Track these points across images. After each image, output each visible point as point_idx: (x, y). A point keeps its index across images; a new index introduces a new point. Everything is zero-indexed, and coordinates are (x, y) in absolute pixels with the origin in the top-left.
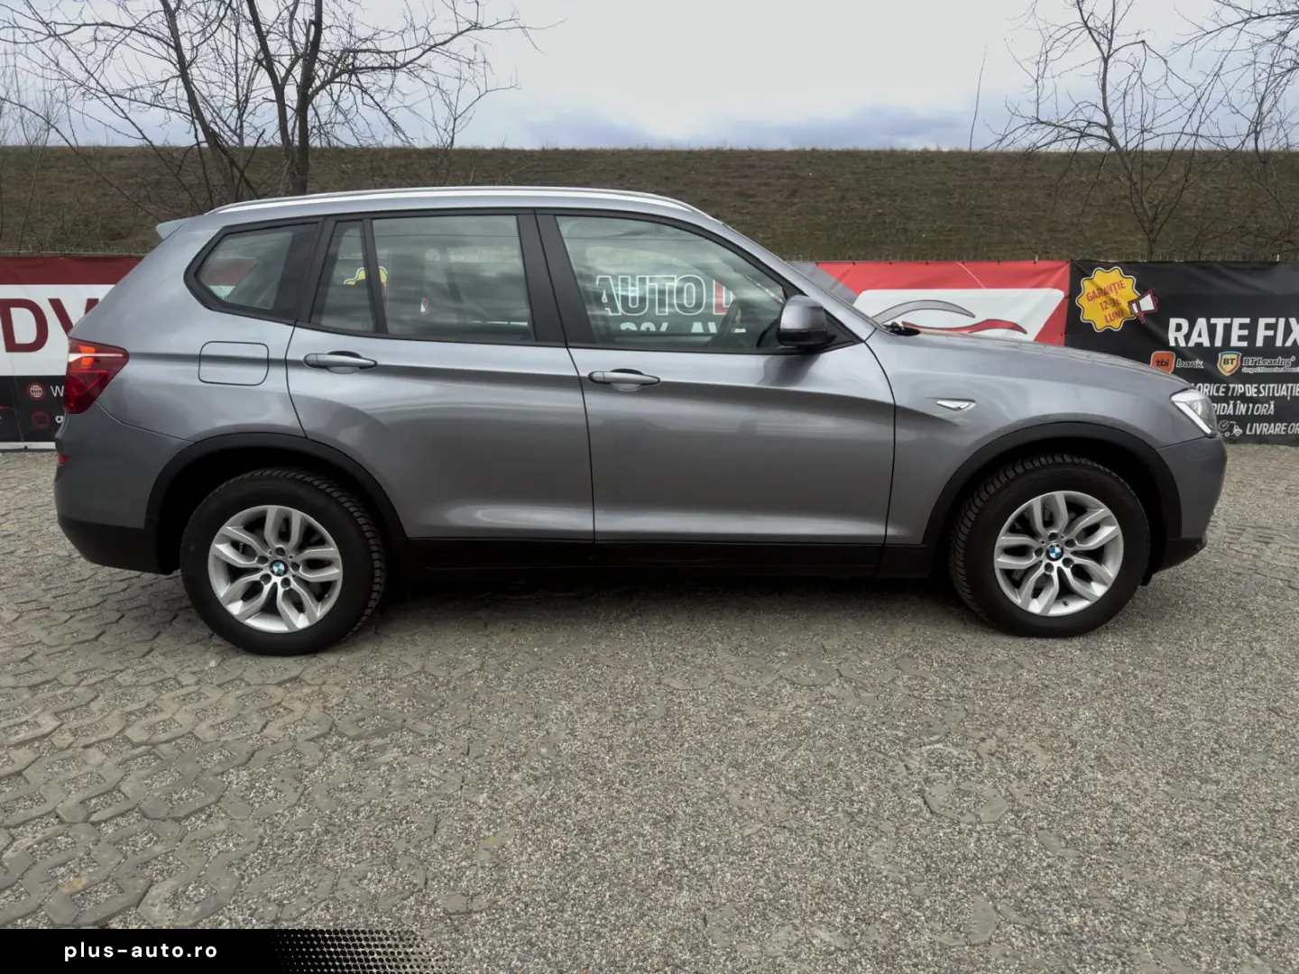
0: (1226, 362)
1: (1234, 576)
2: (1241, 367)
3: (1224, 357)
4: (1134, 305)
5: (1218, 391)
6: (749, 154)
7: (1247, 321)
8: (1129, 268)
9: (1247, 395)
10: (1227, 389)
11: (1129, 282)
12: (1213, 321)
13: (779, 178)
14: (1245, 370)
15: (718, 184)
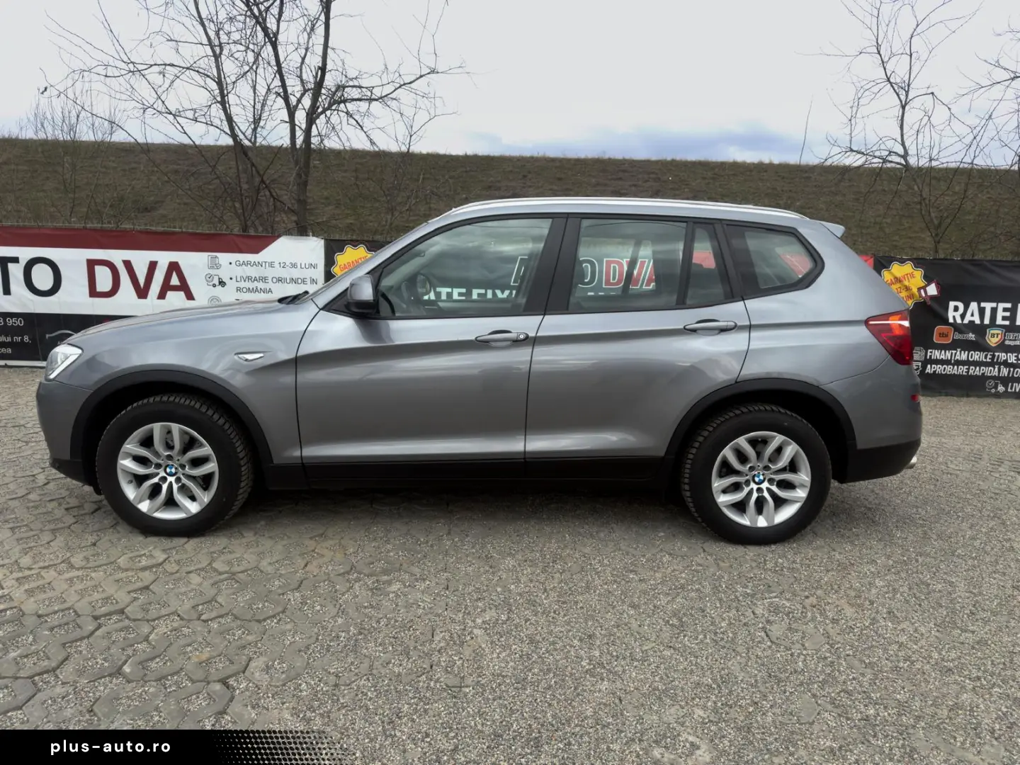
0: (993, 336)
1: (993, 495)
2: (1005, 340)
3: (992, 332)
4: (922, 291)
5: (986, 357)
6: (623, 162)
7: (1009, 305)
8: (918, 263)
9: (1009, 361)
10: (993, 356)
11: (919, 274)
12: (983, 305)
13: (647, 181)
14: (1007, 343)
15: (598, 184)
